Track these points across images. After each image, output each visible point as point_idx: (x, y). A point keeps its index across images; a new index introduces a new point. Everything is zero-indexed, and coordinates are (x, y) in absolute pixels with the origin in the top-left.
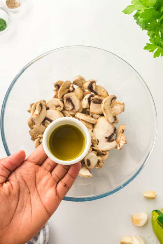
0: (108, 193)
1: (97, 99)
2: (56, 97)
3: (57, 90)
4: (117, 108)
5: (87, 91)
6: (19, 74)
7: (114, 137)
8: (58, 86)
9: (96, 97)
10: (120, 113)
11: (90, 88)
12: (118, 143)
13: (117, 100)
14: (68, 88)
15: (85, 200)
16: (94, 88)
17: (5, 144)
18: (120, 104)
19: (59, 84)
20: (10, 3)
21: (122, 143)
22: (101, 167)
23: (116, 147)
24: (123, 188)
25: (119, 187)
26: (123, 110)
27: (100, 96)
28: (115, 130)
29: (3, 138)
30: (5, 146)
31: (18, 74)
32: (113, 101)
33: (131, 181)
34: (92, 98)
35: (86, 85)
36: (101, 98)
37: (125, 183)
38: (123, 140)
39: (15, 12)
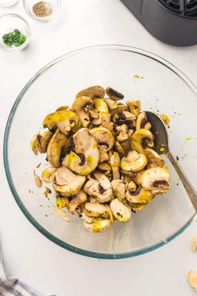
0: (145, 250)
6: (33, 80)
15: (112, 257)
17: (8, 173)
20: (39, 10)
24: (167, 244)
25: (161, 242)
29: (6, 165)
30: (8, 175)
31: (32, 78)
33: (178, 235)
37: (169, 237)
39: (46, 22)
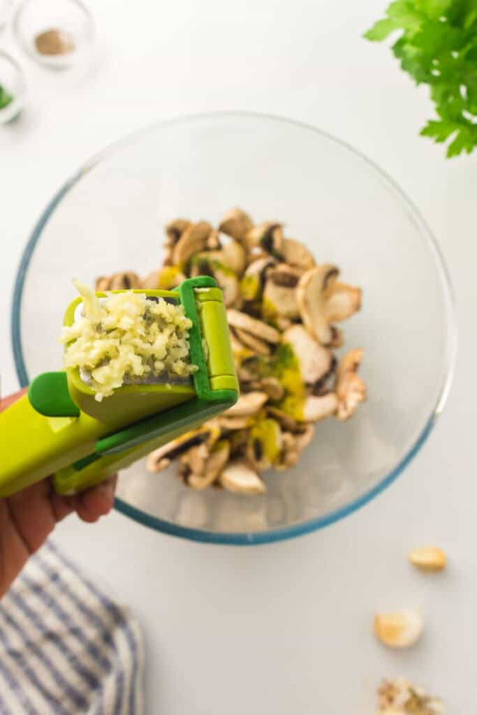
1: (285, 275)
2: (169, 263)
3: (172, 246)
4: (341, 300)
5: (257, 251)
7: (329, 384)
8: (175, 233)
9: (282, 268)
10: (349, 316)
11: (267, 242)
12: (342, 399)
13: (342, 279)
14: (206, 238)
16: (277, 244)
18: (348, 289)
19: (180, 227)
21: (353, 400)
22: (291, 465)
23: (335, 413)
26: (357, 307)
27: (293, 265)
28: (334, 363)
32: (330, 281)
34: (270, 272)
35: (256, 234)
36: (296, 272)
38: (356, 390)
